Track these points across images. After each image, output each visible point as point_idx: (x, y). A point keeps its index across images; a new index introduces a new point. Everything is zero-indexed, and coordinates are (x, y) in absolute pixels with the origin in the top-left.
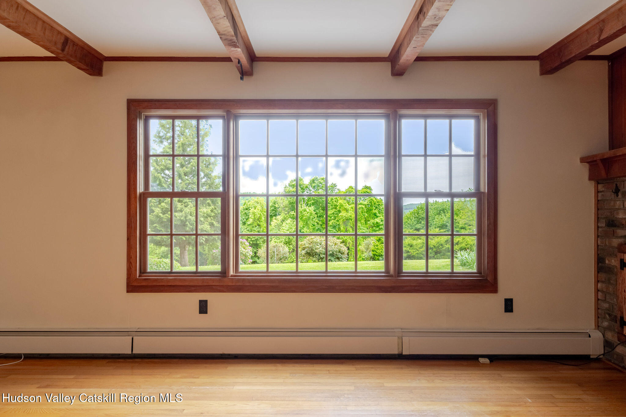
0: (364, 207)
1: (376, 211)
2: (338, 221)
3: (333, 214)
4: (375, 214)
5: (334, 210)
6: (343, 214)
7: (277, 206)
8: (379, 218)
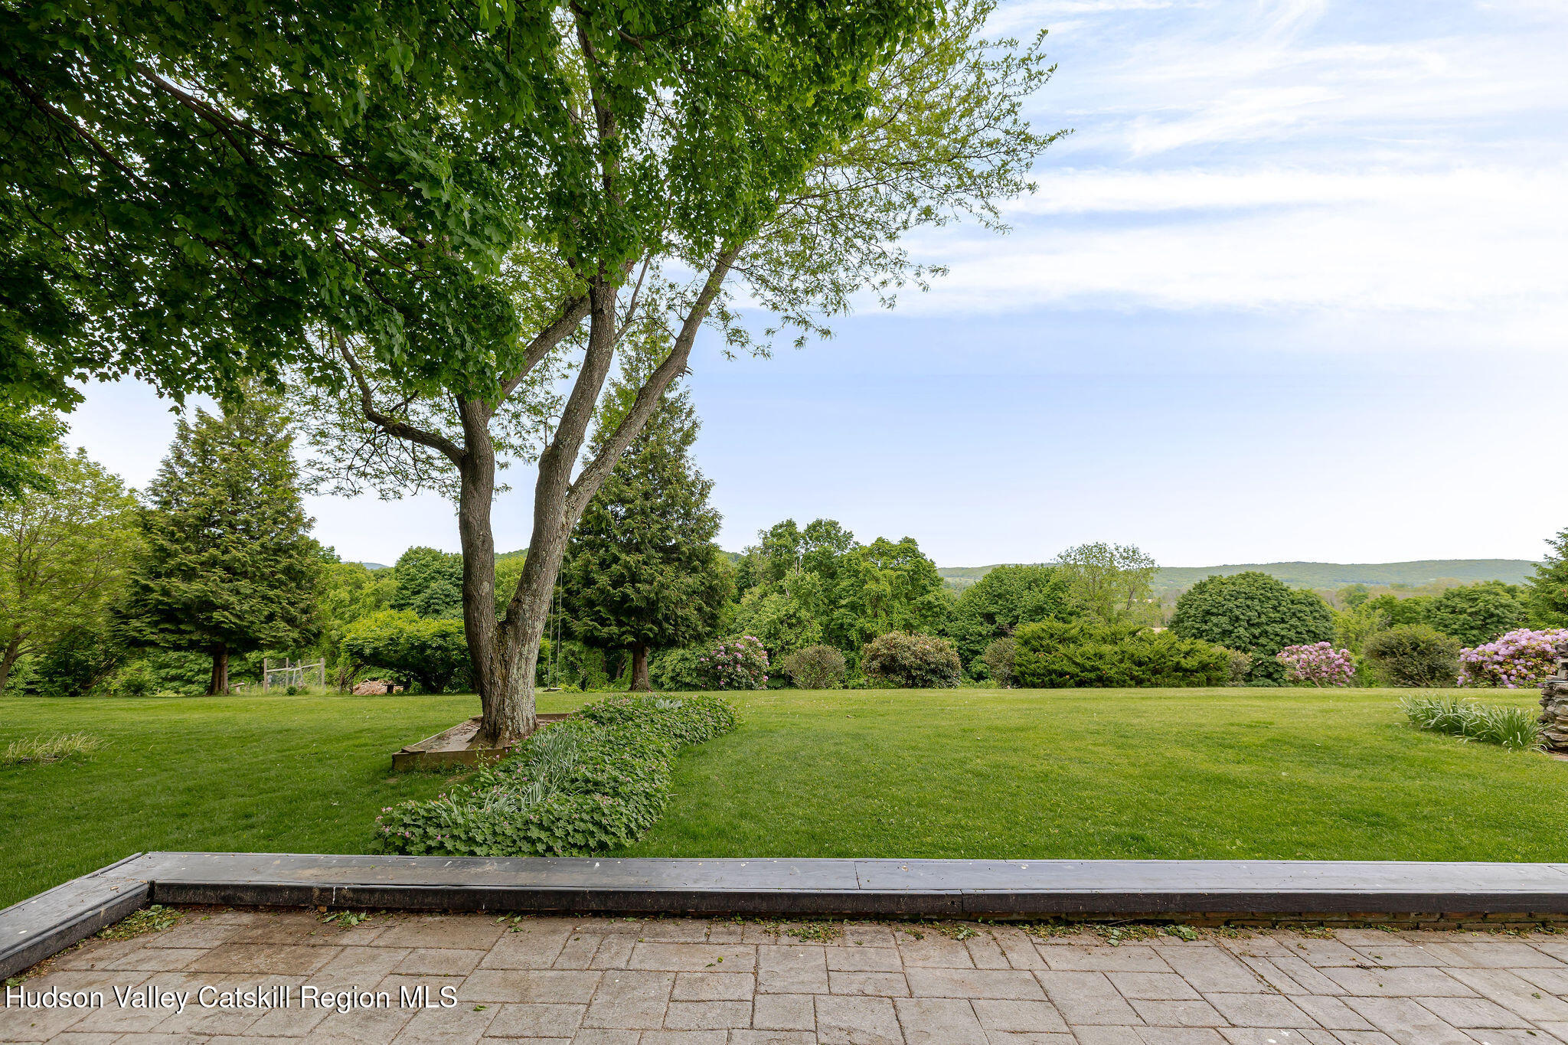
0: (906, 574)
1: (927, 582)
2: (861, 598)
3: (852, 585)
4: (924, 588)
5: (854, 579)
6: (871, 586)
7: (751, 570)
8: (931, 595)
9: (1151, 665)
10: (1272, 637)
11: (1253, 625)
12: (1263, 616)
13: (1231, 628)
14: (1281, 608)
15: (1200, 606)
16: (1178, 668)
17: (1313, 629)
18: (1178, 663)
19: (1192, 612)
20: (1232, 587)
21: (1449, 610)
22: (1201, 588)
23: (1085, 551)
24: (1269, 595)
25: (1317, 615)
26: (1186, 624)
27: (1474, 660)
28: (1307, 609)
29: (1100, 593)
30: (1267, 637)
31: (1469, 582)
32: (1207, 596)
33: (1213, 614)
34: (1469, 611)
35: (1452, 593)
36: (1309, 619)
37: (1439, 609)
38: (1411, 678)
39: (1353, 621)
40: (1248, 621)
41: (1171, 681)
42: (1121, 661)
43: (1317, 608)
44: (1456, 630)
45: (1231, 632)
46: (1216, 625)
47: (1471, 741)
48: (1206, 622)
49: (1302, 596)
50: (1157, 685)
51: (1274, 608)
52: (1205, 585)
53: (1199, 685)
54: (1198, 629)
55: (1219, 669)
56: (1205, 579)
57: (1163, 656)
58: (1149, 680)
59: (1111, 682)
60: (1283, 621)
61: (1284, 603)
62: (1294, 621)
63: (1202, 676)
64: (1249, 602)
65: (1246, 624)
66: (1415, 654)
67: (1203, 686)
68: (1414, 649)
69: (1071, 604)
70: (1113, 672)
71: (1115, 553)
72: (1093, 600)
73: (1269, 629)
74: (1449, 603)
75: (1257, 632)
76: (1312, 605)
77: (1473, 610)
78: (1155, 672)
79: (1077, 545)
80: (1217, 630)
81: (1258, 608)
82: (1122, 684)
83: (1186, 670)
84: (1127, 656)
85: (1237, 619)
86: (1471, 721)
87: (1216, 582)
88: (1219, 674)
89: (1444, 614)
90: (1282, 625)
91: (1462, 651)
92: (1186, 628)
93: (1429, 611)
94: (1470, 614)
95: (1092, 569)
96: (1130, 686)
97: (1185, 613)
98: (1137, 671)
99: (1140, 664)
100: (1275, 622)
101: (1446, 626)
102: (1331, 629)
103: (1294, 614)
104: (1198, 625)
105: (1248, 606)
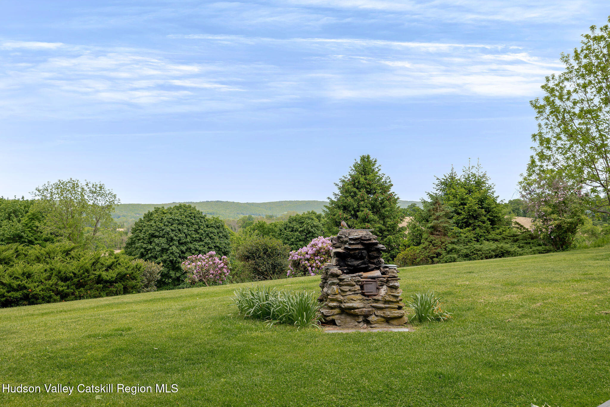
9: (76, 280)
10: (193, 252)
11: (182, 244)
12: (188, 237)
13: (168, 246)
14: (200, 231)
15: (147, 230)
16: (99, 280)
17: (218, 245)
18: (100, 276)
19: (142, 235)
20: (169, 216)
21: (290, 230)
22: (149, 217)
23: (61, 187)
24: (193, 221)
25: (221, 235)
26: (137, 245)
27: (296, 258)
28: (216, 231)
29: (71, 221)
30: (190, 252)
31: (301, 212)
32: (152, 223)
33: (155, 237)
34: (299, 230)
35: (292, 219)
36: (216, 237)
37: (286, 229)
38: (262, 273)
39: (242, 239)
40: (179, 241)
41: (93, 292)
42: (49, 278)
43: (222, 230)
44: (293, 242)
45: (167, 250)
46: (158, 245)
47: (275, 324)
48: (151, 243)
49: (213, 222)
50: (80, 297)
51: (196, 231)
52: (152, 214)
53: (117, 294)
54: (145, 248)
55: (135, 278)
56: (152, 210)
57: (87, 271)
58: (73, 294)
59: (37, 299)
60: (201, 240)
61: (202, 227)
62: (207, 240)
63: (119, 286)
64: (180, 227)
65: (176, 243)
66: (265, 256)
67: (120, 294)
68: (265, 253)
69: (46, 231)
70: (38, 289)
71: (86, 188)
72: (65, 228)
73: (191, 246)
74: (291, 225)
75: (184, 248)
76: (218, 228)
77: (301, 229)
78: (79, 285)
79: (54, 181)
80: (158, 248)
81: (186, 231)
82: (48, 300)
83: (106, 282)
84: (55, 273)
85: (172, 240)
86: (277, 306)
87: (159, 212)
88: (134, 282)
89: (288, 232)
90: (201, 243)
91: (291, 253)
92: (137, 248)
93: (281, 230)
94: (300, 232)
95: (67, 203)
96: (55, 301)
97: (136, 237)
98: (62, 287)
99: (65, 279)
100: (196, 241)
101: (288, 240)
102: (229, 244)
103: (208, 235)
104: (145, 246)
105: (179, 230)
